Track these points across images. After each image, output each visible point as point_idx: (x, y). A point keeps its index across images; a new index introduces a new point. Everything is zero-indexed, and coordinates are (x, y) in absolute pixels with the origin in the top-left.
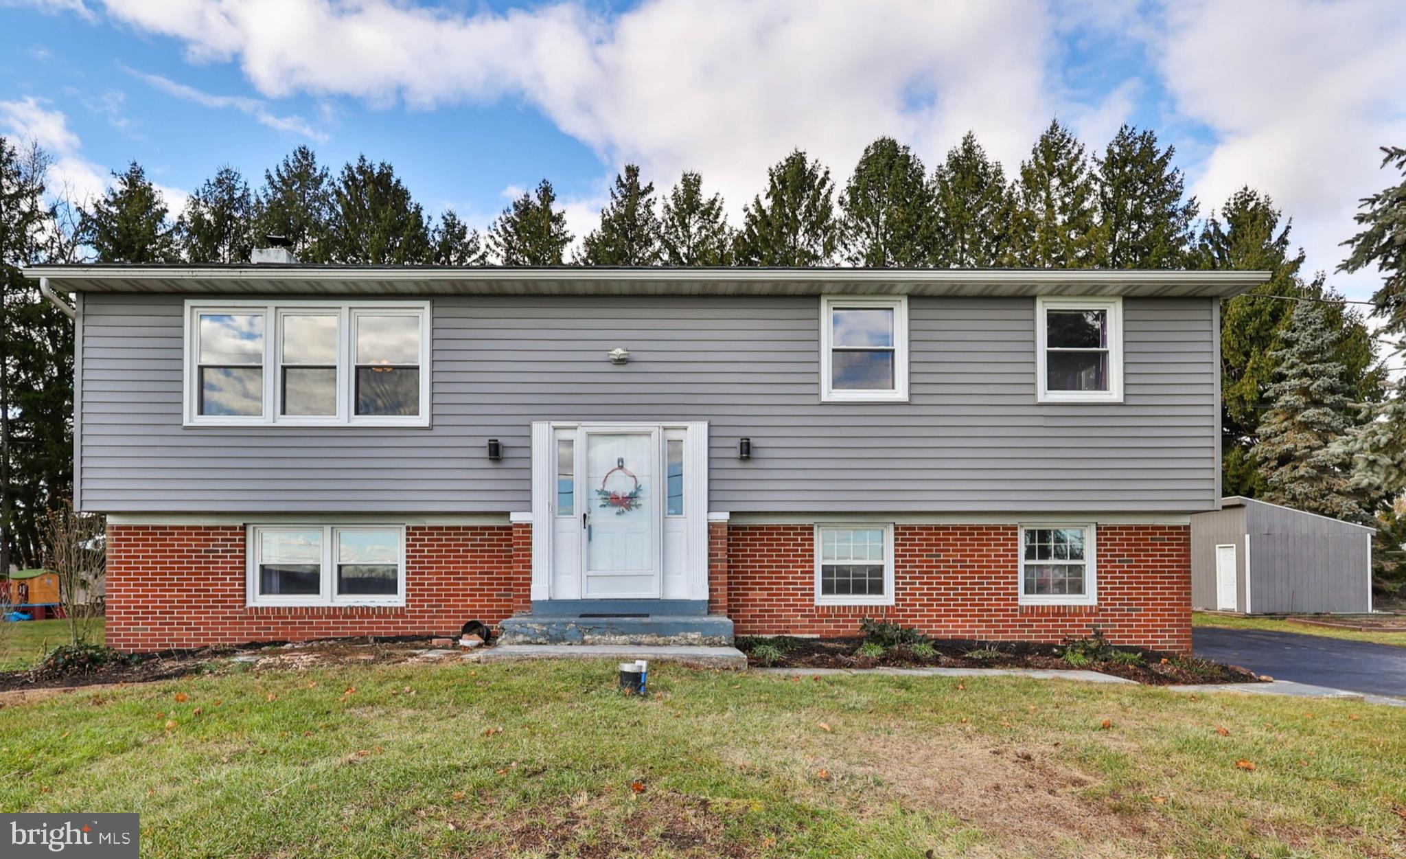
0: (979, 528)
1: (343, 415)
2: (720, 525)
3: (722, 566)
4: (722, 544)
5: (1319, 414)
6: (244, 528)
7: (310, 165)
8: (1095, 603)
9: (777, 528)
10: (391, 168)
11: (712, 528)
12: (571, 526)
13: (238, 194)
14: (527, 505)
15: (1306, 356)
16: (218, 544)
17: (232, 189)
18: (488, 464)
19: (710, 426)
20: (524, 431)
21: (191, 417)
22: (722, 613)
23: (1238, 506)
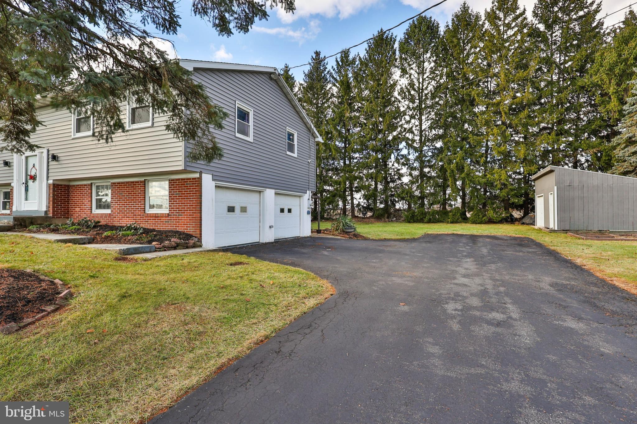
0: (133, 182)
2: (51, 185)
3: (51, 199)
4: (51, 191)
9: (82, 185)
19: (48, 151)
22: (51, 215)
23: (551, 171)
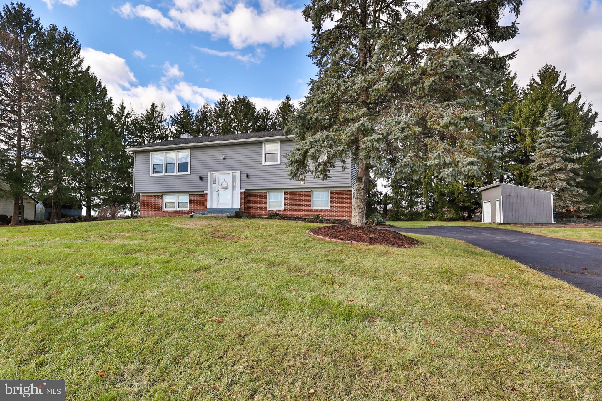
0: (302, 192)
1: (176, 173)
2: (243, 192)
3: (243, 201)
4: (243, 196)
5: (551, 151)
6: (162, 195)
7: (226, 99)
8: (329, 209)
9: (259, 193)
10: (246, 97)
11: (241, 193)
12: (215, 193)
13: (208, 109)
14: (207, 189)
15: (549, 129)
16: (158, 199)
17: (207, 108)
18: (200, 181)
19: (241, 172)
20: (206, 174)
21: (152, 174)
22: (243, 211)
23: (498, 186)
